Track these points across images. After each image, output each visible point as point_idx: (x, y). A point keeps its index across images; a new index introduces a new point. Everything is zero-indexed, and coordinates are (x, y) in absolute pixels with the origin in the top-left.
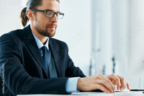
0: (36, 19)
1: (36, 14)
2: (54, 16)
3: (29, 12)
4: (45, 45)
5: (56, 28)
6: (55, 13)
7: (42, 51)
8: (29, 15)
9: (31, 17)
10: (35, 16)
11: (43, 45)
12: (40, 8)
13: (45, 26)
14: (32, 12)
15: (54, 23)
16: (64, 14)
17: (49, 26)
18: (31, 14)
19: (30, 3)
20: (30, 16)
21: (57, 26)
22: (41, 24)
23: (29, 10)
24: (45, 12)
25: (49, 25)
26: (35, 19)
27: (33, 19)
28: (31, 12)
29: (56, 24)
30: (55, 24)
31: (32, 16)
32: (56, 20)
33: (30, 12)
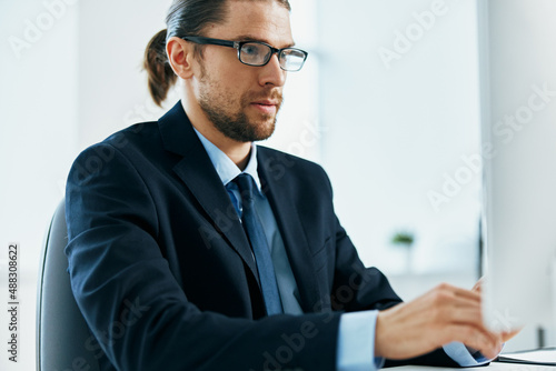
1: (202, 56)
2: (268, 61)
3: (174, 47)
7: (236, 194)
8: (176, 59)
9: (181, 66)
10: (199, 62)
11: (238, 172)
12: (215, 32)
13: (238, 102)
14: (187, 47)
15: (273, 89)
16: (306, 54)
18: (182, 53)
19: (178, 14)
20: (181, 61)
22: (223, 90)
23: (177, 39)
24: (237, 45)
26: (198, 73)
27: (190, 74)
28: (183, 48)
29: (279, 92)
30: (276, 92)
31: (185, 63)
32: (278, 77)
33: (180, 46)
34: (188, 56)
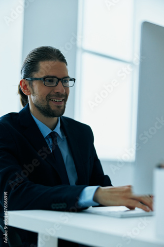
0: (34, 93)
1: (32, 85)
3: (23, 83)
4: (54, 131)
6: (59, 79)
7: (50, 140)
8: (24, 88)
9: (26, 91)
12: (36, 75)
14: (27, 82)
16: (75, 79)
18: (26, 86)
23: (23, 80)
24: (43, 79)
26: (32, 92)
27: (29, 93)
31: (27, 89)
33: (24, 83)
34: (28, 86)
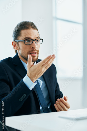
0: (20, 49)
2: (32, 43)
3: (13, 43)
5: (38, 53)
6: (33, 40)
8: (14, 46)
9: (15, 48)
17: (31, 53)
19: (13, 36)
21: (39, 51)
22: (23, 52)
25: (30, 51)
26: (19, 48)
27: (18, 49)
28: (15, 44)
29: (37, 50)
33: (14, 43)
34: (16, 45)
